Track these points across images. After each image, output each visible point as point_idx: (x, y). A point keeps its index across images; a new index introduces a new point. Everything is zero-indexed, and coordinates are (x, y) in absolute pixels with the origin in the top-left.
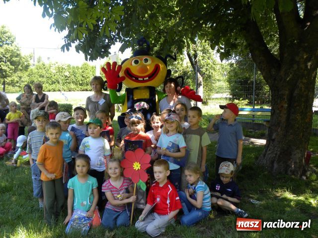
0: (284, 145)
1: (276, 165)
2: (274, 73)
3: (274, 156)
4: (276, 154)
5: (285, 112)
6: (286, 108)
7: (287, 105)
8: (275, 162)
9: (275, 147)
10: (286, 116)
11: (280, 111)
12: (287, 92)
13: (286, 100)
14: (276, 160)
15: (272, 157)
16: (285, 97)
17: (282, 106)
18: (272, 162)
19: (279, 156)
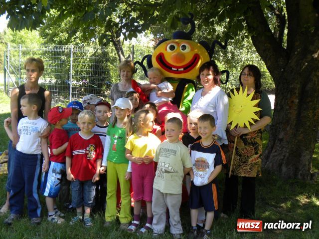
0: (293, 146)
1: (284, 169)
2: (281, 63)
3: (282, 158)
4: (284, 156)
5: (296, 108)
6: (296, 103)
7: (297, 101)
8: (283, 165)
9: (283, 147)
10: (296, 112)
11: (290, 107)
12: (299, 86)
13: (297, 95)
14: (285, 162)
15: (279, 159)
16: (297, 91)
17: (293, 102)
18: (280, 165)
19: (288, 158)
